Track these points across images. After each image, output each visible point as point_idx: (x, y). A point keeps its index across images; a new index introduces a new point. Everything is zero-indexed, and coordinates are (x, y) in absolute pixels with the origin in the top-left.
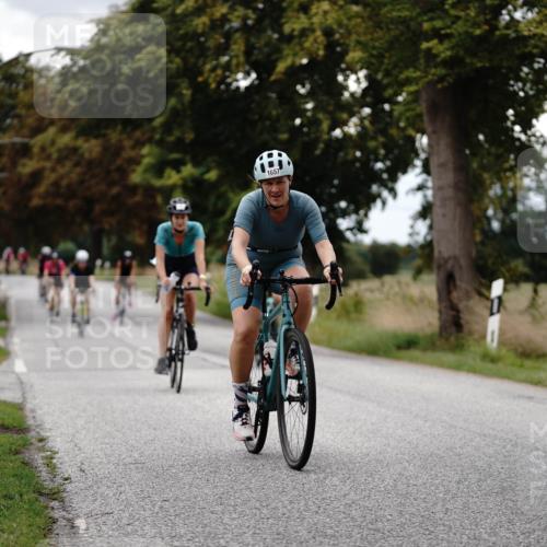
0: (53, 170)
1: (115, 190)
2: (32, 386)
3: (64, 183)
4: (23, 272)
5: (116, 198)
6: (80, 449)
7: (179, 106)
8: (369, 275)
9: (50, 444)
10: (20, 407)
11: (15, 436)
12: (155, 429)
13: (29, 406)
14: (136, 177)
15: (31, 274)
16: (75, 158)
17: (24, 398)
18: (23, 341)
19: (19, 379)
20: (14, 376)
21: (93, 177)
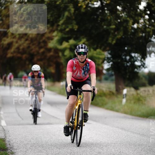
0: (17, 42)
1: (42, 50)
2: (8, 131)
3: (21, 48)
4: (5, 85)
5: (43, 53)
7: (69, 16)
8: (147, 85)
10: (4, 140)
11: (2, 152)
13: (7, 139)
14: (51, 45)
15: (7, 85)
16: (26, 37)
17: (5, 136)
18: (4, 113)
19: (3, 128)
20: (1, 127)
21: (33, 45)
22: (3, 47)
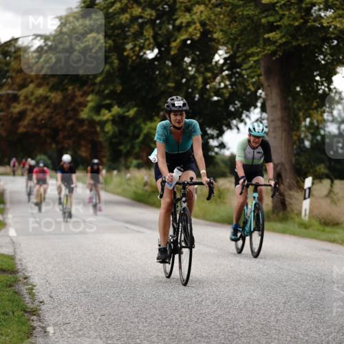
0: (33, 110)
1: (70, 122)
2: (19, 245)
3: (39, 118)
5: (72, 126)
6: (49, 284)
7: (112, 71)
8: (228, 175)
9: (31, 281)
10: (12, 258)
11: (9, 276)
12: (96, 271)
13: (18, 257)
14: (84, 114)
16: (46, 103)
17: (15, 252)
18: (14, 217)
19: (12, 240)
20: (9, 239)
21: (57, 114)
22: (11, 117)
